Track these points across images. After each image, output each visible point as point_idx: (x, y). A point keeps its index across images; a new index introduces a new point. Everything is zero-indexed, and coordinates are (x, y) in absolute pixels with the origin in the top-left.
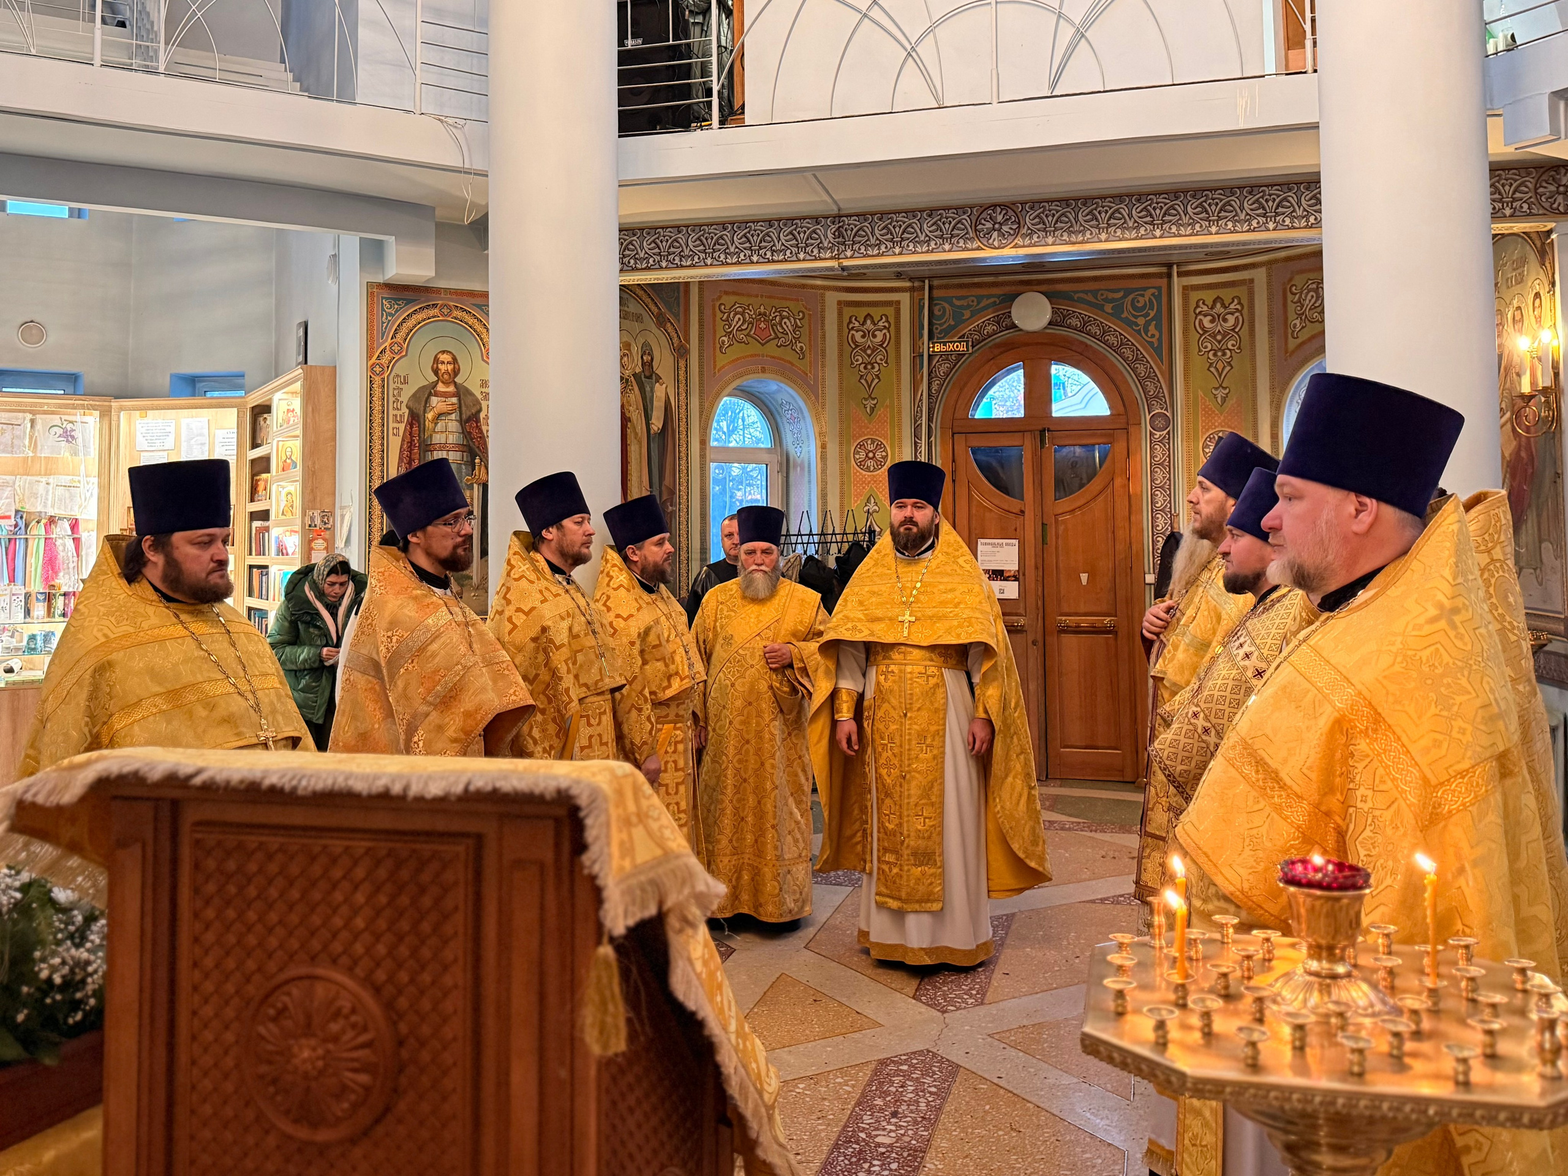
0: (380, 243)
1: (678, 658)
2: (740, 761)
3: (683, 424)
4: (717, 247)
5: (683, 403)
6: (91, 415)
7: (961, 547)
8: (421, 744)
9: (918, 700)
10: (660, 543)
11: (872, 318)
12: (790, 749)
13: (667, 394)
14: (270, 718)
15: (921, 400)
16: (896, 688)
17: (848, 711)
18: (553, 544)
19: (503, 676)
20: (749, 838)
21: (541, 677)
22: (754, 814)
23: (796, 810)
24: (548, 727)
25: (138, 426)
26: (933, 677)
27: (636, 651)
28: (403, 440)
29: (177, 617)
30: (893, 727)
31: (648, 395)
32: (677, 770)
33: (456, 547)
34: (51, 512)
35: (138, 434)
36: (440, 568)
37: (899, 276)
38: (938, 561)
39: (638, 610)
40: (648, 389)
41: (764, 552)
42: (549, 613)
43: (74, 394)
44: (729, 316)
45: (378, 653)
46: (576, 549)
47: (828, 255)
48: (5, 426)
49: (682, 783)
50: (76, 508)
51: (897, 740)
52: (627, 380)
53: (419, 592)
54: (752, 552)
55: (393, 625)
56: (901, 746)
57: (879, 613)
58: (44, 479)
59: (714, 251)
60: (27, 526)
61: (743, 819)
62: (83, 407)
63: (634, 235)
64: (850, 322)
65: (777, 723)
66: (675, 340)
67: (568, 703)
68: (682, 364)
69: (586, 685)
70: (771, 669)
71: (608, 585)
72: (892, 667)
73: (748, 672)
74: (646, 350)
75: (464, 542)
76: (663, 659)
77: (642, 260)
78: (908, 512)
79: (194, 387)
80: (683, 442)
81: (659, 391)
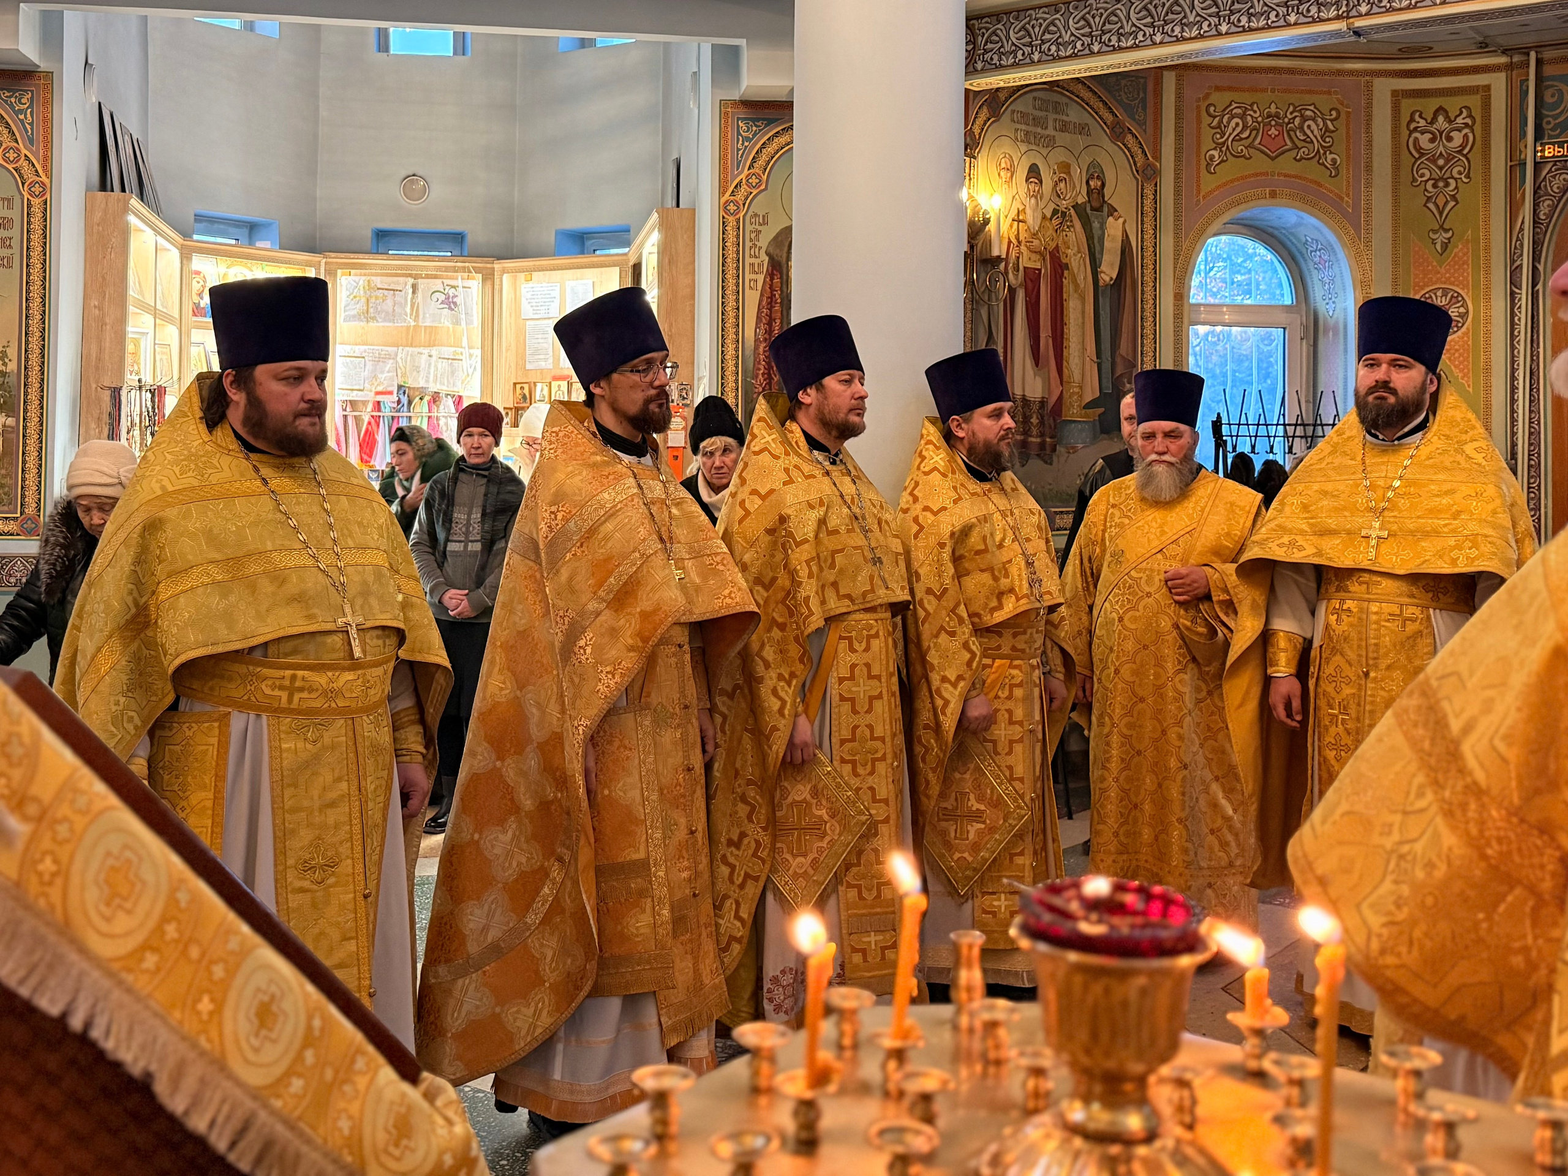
0: (735, 50)
1: (1014, 570)
2: (1130, 726)
3: (1149, 272)
4: (1171, 16)
5: (1149, 244)
6: (474, 278)
7: (1473, 428)
8: (589, 650)
9: (1386, 655)
10: (997, 415)
11: (1446, 112)
12: (1212, 714)
13: (1125, 232)
14: (359, 602)
15: (1521, 229)
16: (1354, 635)
17: (1288, 664)
18: (812, 410)
19: (716, 573)
20: (1147, 834)
21: (779, 581)
22: (1153, 801)
23: (1224, 802)
24: (790, 647)
25: (523, 291)
26: (1414, 620)
27: (946, 555)
28: (762, 295)
29: (256, 470)
30: (1347, 691)
31: (1097, 233)
32: (1011, 722)
33: (648, 401)
34: (433, 387)
35: (523, 300)
36: (630, 428)
37: (1483, 46)
38: (1431, 448)
39: (955, 502)
40: (1096, 225)
41: (1167, 435)
42: (793, 498)
43: (462, 256)
44: (1221, 121)
45: (537, 533)
46: (842, 415)
47: (1333, 13)
48: (386, 292)
49: (1021, 740)
50: (459, 383)
51: (1353, 712)
52: (1064, 214)
53: (598, 458)
54: (1150, 436)
55: (558, 498)
56: (1358, 719)
57: (1332, 523)
58: (426, 351)
59: (1166, 23)
60: (410, 403)
61: (1136, 806)
62: (464, 270)
63: (1057, 12)
64: (1412, 120)
65: (1186, 677)
66: (1140, 159)
67: (807, 617)
68: (1149, 191)
69: (849, 597)
70: (1176, 602)
71: (918, 468)
72: (1349, 604)
73: (1142, 604)
74: (1095, 173)
75: (658, 395)
76: (991, 569)
77: (1065, 44)
78: (1380, 374)
79: (583, 244)
80: (1149, 296)
81: (1114, 229)
